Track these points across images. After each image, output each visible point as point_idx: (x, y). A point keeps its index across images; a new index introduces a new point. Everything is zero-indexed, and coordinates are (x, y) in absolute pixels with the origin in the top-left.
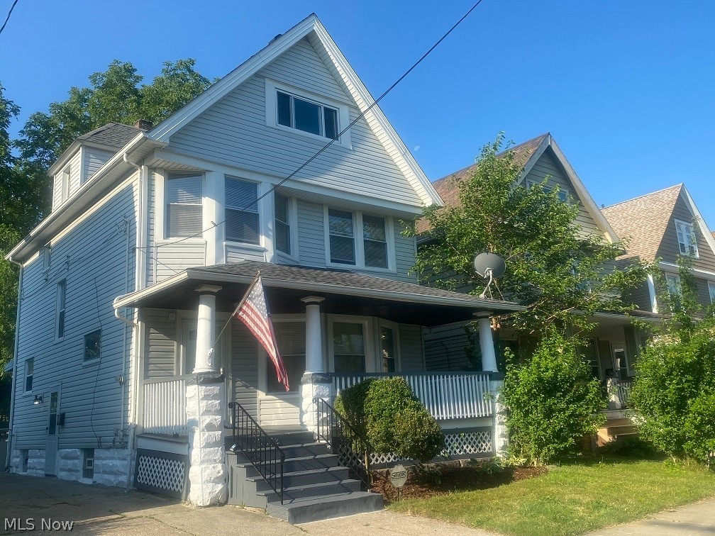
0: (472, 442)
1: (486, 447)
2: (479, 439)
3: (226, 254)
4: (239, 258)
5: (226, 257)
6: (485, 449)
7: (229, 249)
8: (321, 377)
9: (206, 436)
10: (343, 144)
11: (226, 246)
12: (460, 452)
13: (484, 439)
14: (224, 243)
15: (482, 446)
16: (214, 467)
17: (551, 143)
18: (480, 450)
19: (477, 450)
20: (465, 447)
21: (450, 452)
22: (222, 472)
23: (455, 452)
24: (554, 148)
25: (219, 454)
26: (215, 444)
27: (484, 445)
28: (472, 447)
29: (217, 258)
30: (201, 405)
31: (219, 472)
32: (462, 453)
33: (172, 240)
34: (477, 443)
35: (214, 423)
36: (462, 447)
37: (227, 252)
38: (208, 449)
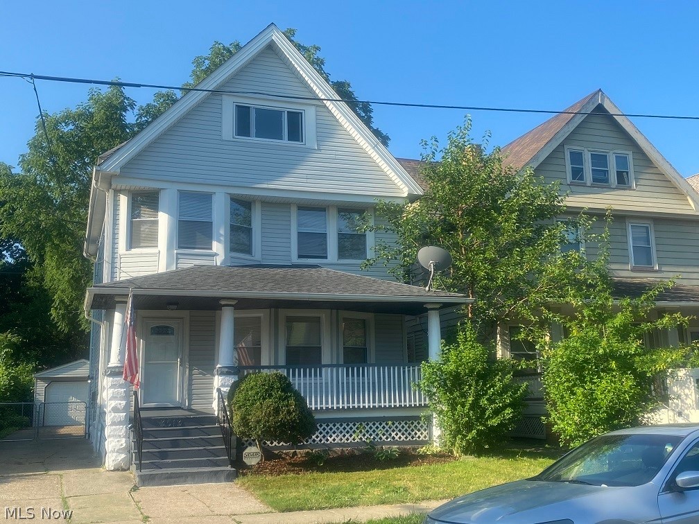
0: (403, 430)
1: (422, 435)
2: (412, 427)
3: (177, 261)
4: (188, 263)
5: (177, 263)
6: (419, 437)
7: (179, 256)
8: (226, 370)
9: (112, 417)
10: (308, 145)
11: (177, 254)
12: (387, 438)
13: (419, 427)
14: (175, 251)
15: (416, 434)
16: (118, 441)
17: (602, 100)
18: (413, 437)
19: (410, 438)
20: (393, 434)
21: (374, 438)
22: (124, 445)
23: (381, 438)
24: (608, 106)
25: (123, 431)
26: (120, 423)
27: (419, 433)
28: (403, 434)
29: (168, 265)
30: (109, 392)
31: (122, 445)
32: (389, 440)
33: (134, 251)
34: (409, 431)
35: (119, 406)
36: (390, 435)
37: (177, 259)
38: (114, 427)
